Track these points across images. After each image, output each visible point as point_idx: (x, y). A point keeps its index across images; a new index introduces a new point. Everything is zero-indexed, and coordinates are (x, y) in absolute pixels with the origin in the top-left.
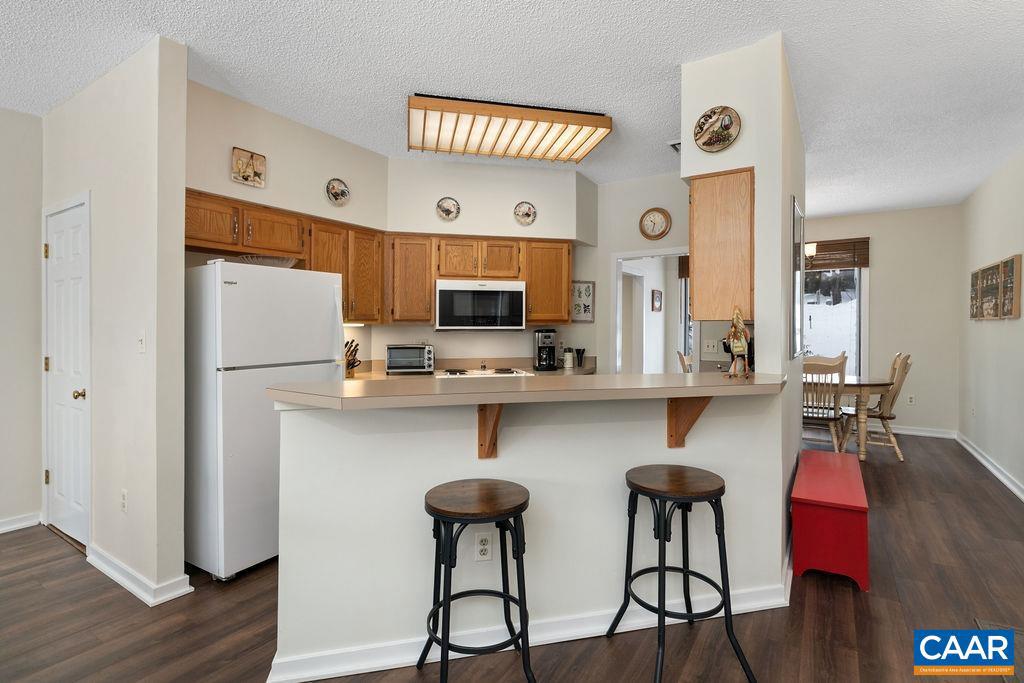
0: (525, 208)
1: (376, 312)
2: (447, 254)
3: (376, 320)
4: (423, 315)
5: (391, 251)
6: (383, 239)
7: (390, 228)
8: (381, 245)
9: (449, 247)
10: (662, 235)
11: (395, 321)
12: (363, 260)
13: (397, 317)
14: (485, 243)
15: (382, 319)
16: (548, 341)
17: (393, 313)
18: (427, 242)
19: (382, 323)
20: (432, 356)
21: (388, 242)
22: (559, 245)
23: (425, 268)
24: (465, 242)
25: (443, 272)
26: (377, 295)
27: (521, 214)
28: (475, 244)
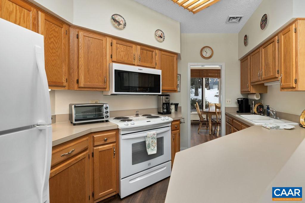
0: (159, 33)
1: (64, 80)
2: (117, 49)
3: (64, 87)
4: (101, 85)
5: (76, 39)
6: (69, 29)
7: (75, 23)
8: (67, 33)
9: (118, 45)
10: (210, 57)
11: (80, 88)
12: (52, 40)
13: (82, 84)
14: (139, 47)
15: (69, 86)
16: (167, 100)
17: (78, 81)
18: (104, 39)
19: (69, 89)
20: (108, 110)
21: (73, 33)
22: (173, 55)
23: (103, 56)
24: (128, 44)
25: (114, 59)
26: (65, 69)
27: (158, 35)
28: (134, 46)
